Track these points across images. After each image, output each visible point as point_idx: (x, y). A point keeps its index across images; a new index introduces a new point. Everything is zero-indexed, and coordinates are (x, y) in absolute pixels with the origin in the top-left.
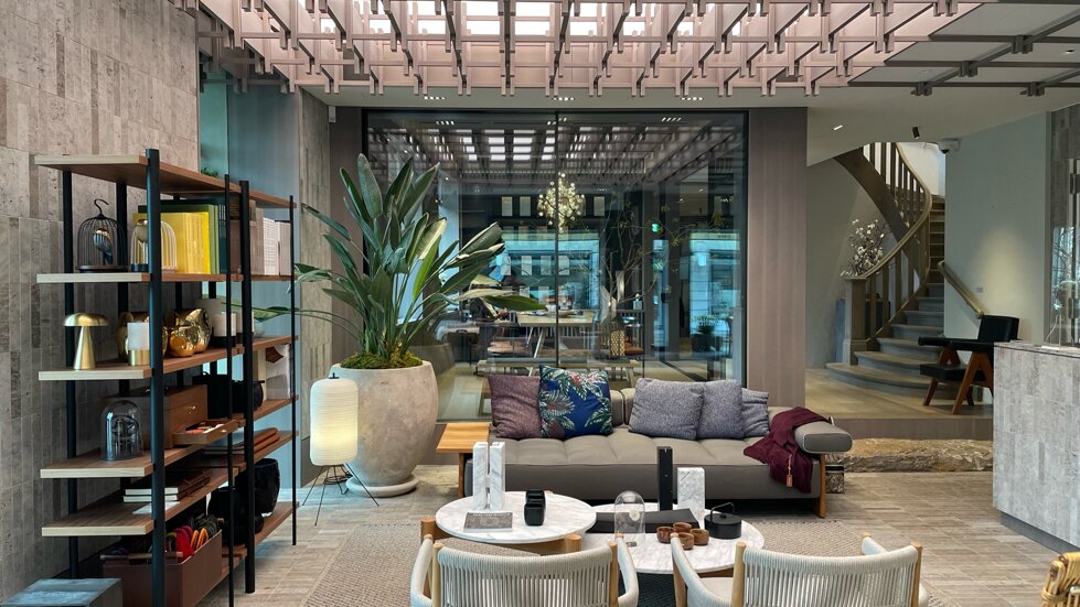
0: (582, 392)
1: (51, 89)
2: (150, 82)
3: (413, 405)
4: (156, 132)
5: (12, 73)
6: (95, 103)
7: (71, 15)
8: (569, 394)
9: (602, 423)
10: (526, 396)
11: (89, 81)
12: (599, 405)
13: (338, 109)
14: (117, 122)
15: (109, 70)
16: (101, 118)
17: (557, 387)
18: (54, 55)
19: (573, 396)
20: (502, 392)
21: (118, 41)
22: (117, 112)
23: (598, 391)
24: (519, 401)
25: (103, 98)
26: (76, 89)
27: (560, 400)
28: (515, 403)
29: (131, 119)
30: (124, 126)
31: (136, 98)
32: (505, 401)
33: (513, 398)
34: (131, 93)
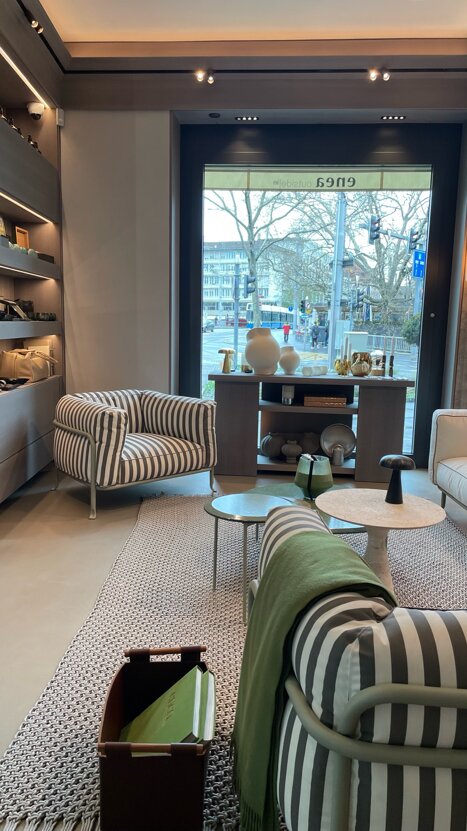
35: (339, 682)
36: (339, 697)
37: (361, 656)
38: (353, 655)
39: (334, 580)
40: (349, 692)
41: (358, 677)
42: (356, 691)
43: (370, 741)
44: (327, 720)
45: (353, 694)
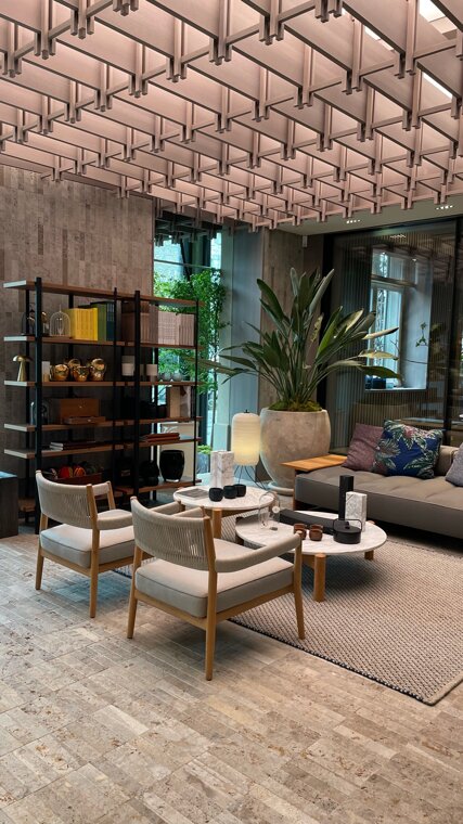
0: (409, 442)
1: (34, 250)
2: (110, 241)
3: (296, 437)
4: (114, 267)
5: (8, 246)
6: (65, 255)
7: (49, 214)
8: (399, 443)
9: (419, 469)
10: (373, 441)
11: (61, 245)
12: (421, 455)
13: (309, 237)
14: (82, 264)
15: (76, 238)
16: (69, 264)
17: (391, 437)
18: (36, 235)
19: (401, 445)
20: (359, 436)
21: (84, 222)
22: (82, 259)
23: (424, 443)
24: (367, 445)
25: (71, 252)
26: (51, 250)
27: (390, 446)
28: (362, 445)
29: (93, 261)
30: (87, 265)
31: (97, 250)
32: (358, 443)
33: (363, 441)
34: (93, 248)
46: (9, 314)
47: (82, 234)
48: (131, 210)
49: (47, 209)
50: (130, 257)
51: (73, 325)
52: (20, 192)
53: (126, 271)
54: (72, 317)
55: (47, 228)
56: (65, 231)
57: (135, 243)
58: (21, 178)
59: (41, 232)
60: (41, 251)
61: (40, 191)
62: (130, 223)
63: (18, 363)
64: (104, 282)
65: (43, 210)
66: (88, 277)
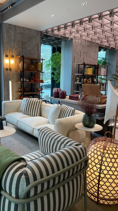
1: (79, 56)
2: (91, 54)
6: (84, 57)
11: (83, 55)
14: (86, 59)
16: (84, 59)
21: (87, 50)
29: (88, 58)
34: (88, 55)
35: (20, 186)
36: (20, 190)
37: (26, 178)
38: (24, 178)
39: (11, 160)
40: (23, 188)
41: (26, 183)
42: (25, 187)
43: (30, 197)
44: (17, 197)
45: (24, 188)
46: (75, 69)
47: (87, 52)
48: (95, 47)
49: (82, 48)
50: (94, 57)
51: (88, 71)
52: (78, 45)
53: (93, 60)
54: (88, 70)
55: (81, 52)
56: (84, 52)
57: (95, 54)
58: (78, 42)
59: (80, 52)
60: (80, 57)
61: (81, 44)
62: (95, 49)
63: (78, 79)
64: (90, 62)
65: (81, 48)
66: (87, 61)
